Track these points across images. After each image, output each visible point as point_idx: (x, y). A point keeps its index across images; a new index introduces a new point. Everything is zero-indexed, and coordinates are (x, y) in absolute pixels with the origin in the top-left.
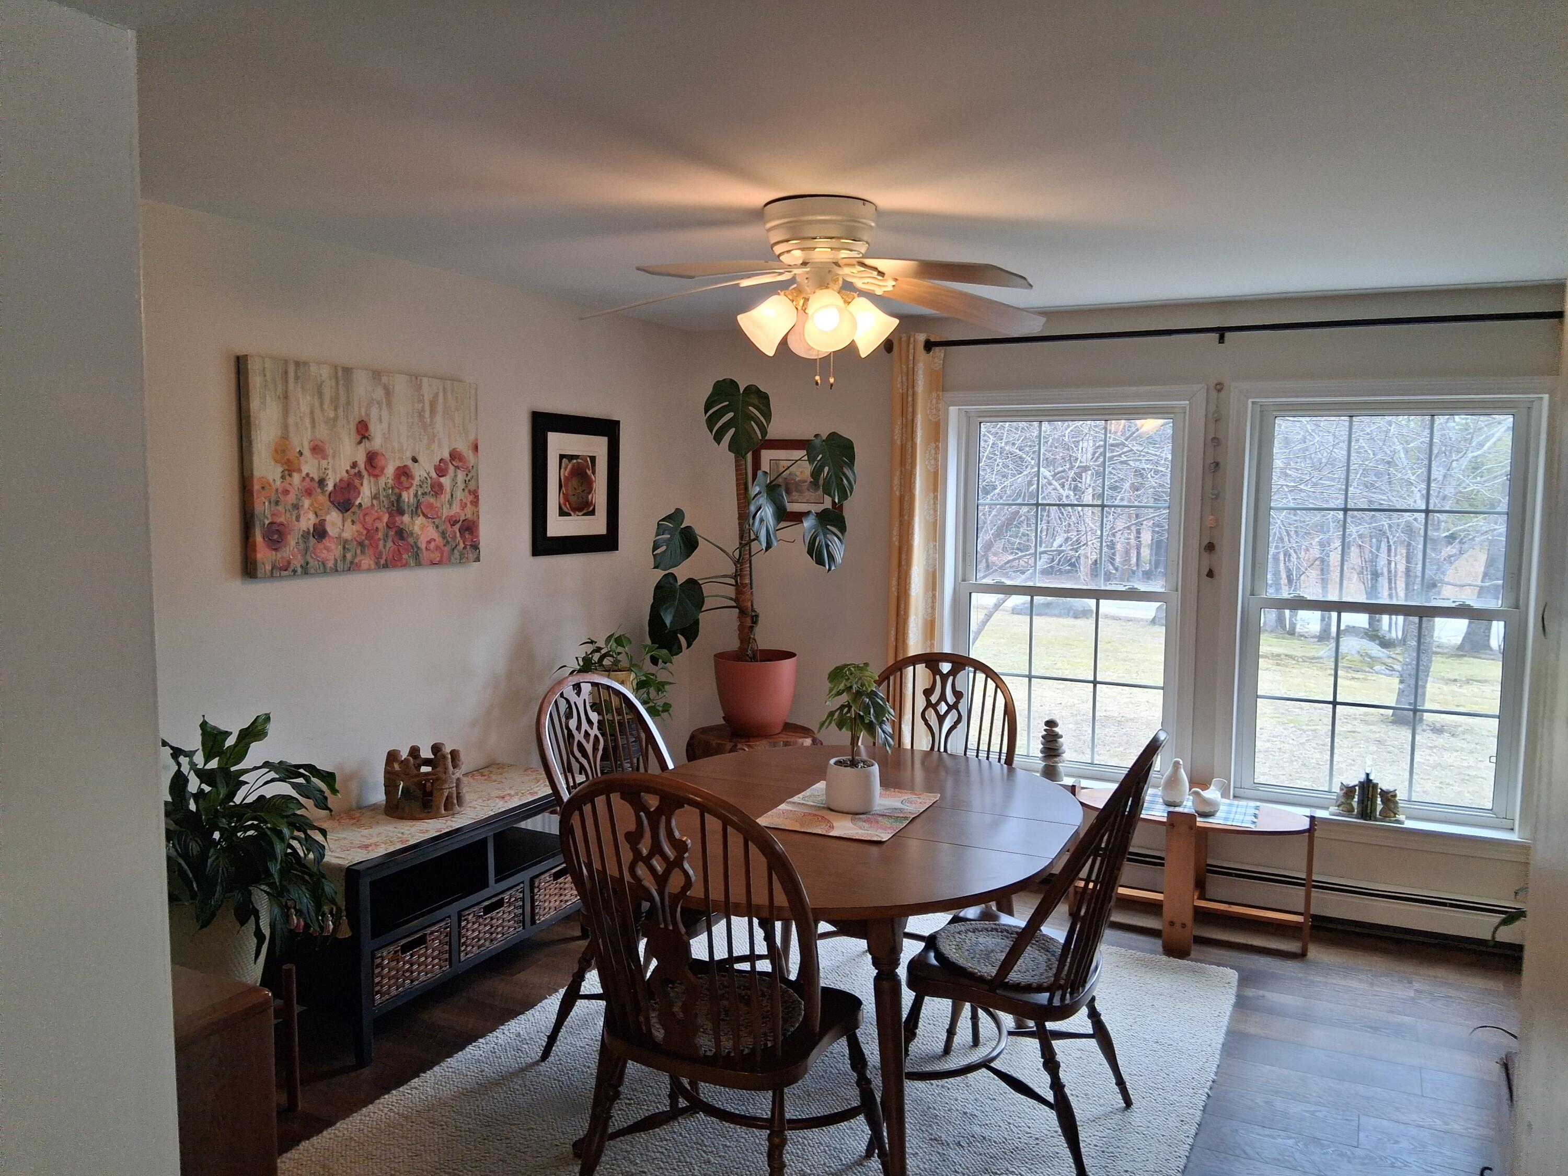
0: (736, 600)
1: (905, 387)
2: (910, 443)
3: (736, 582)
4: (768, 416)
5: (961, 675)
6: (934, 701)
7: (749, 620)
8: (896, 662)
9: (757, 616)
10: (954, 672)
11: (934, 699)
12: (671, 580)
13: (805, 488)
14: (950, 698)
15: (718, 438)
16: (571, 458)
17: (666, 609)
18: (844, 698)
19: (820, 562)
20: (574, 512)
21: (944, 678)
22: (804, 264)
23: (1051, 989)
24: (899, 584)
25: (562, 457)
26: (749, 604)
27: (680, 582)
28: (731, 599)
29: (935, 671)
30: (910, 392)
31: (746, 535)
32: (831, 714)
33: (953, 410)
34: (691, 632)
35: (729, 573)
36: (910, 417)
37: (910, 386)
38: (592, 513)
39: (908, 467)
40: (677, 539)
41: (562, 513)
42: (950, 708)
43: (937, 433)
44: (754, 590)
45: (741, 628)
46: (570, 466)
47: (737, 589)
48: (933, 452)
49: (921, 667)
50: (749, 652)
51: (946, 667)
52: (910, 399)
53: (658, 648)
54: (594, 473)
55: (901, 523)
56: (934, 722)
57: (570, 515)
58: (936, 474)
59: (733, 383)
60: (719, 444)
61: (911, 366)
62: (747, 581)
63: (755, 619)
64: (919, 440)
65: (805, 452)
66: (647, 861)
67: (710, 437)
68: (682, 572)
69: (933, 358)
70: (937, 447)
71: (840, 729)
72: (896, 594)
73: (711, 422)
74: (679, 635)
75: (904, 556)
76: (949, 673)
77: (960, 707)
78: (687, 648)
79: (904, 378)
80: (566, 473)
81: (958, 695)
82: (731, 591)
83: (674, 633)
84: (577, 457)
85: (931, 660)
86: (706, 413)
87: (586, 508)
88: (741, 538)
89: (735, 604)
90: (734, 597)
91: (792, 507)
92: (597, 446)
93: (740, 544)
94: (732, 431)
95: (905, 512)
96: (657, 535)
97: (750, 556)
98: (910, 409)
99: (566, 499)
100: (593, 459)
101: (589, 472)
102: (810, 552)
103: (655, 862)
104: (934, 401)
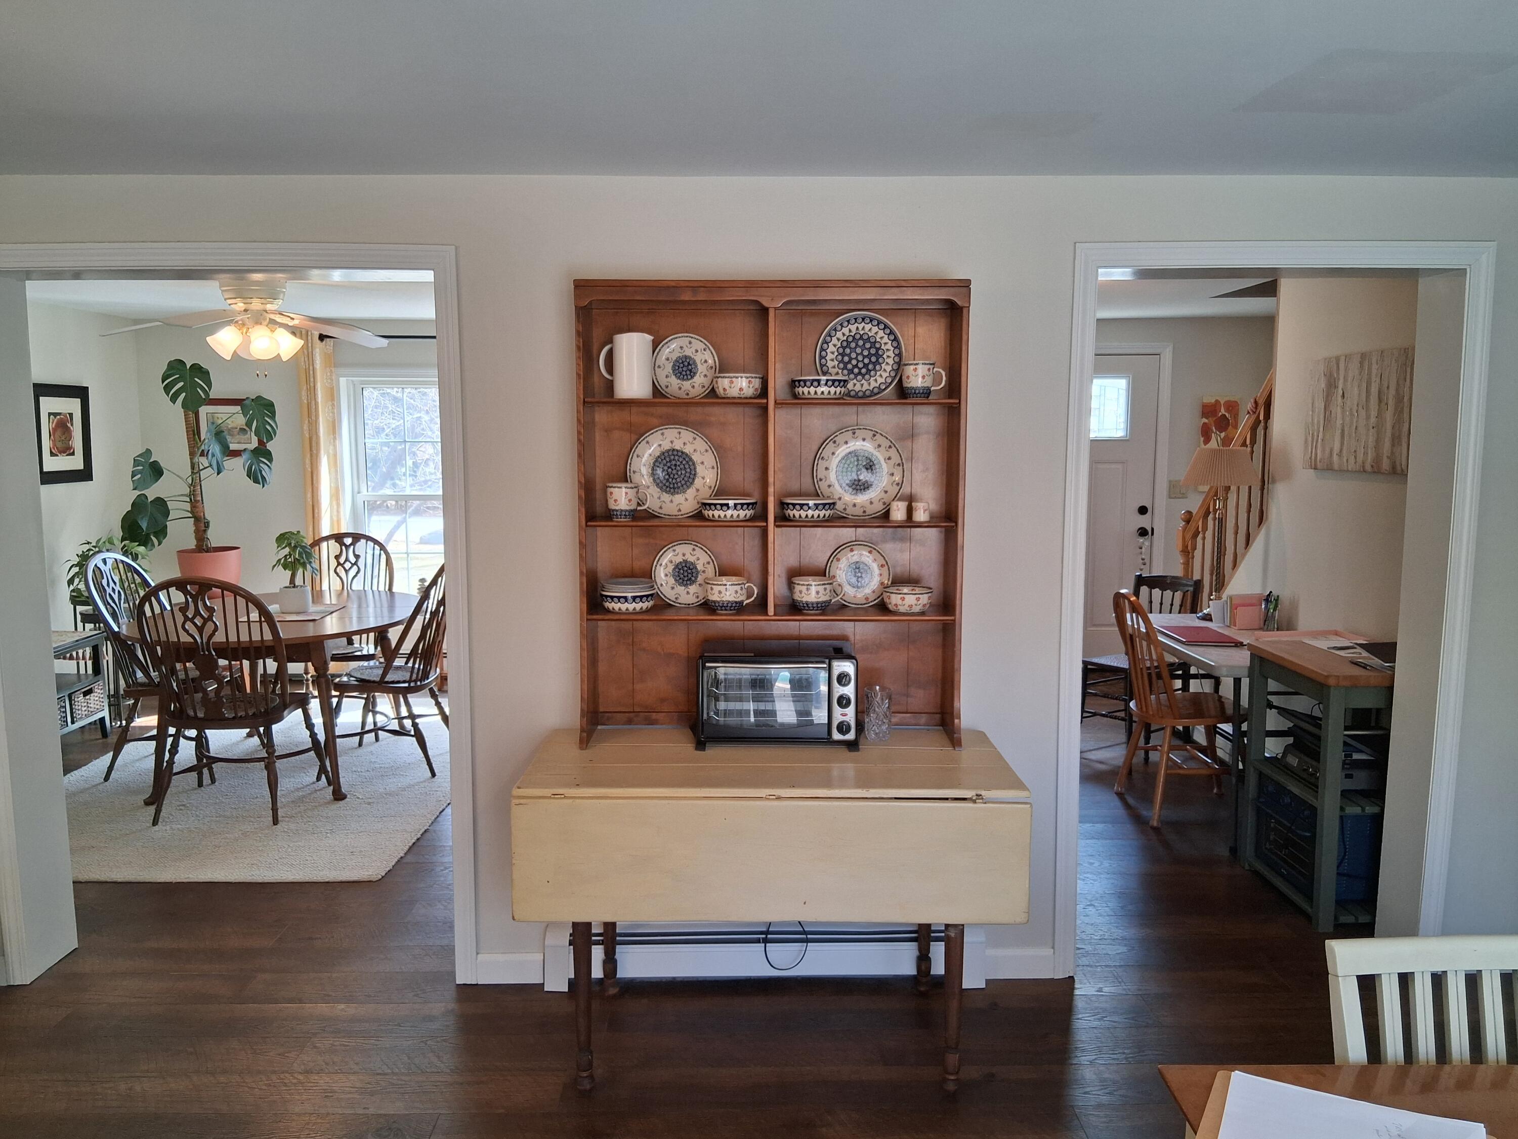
0: (192, 512)
1: (307, 364)
2: (313, 402)
3: (191, 499)
4: (210, 385)
5: (358, 545)
6: (342, 562)
7: (202, 525)
8: (314, 541)
9: (208, 523)
10: (353, 544)
11: (342, 560)
12: (143, 498)
13: (236, 433)
14: (353, 560)
15: (174, 399)
16: (55, 414)
17: (142, 518)
18: (287, 550)
19: (256, 481)
20: (60, 453)
21: (347, 547)
22: (246, 310)
23: (409, 682)
24: (313, 496)
25: (50, 414)
26: (202, 514)
27: (149, 500)
28: (188, 511)
29: (342, 544)
30: (311, 368)
31: (196, 466)
32: (280, 560)
33: (343, 380)
34: (161, 533)
35: (186, 493)
36: (312, 385)
37: (311, 363)
38: (73, 454)
39: (313, 418)
40: (148, 471)
41: (52, 454)
42: (353, 565)
43: (333, 395)
44: (205, 504)
45: (197, 532)
46: (55, 420)
47: (191, 505)
48: (330, 407)
49: (332, 542)
50: (205, 547)
51: (348, 541)
52: (311, 372)
53: (138, 545)
54: (72, 425)
55: (311, 455)
56: (343, 574)
57: (57, 455)
58: (334, 422)
59: (181, 362)
60: (174, 403)
61: (310, 350)
62: (199, 498)
63: (207, 525)
64: (320, 400)
65: (239, 408)
66: (192, 620)
67: (167, 399)
68: (152, 493)
69: (326, 346)
70: (333, 405)
71: (285, 570)
72: (311, 503)
73: (167, 389)
74: (152, 537)
75: (315, 478)
76: (351, 545)
77: (359, 564)
78: (159, 545)
79: (306, 359)
80: (53, 426)
81: (357, 557)
82: (188, 506)
83: (148, 535)
84: (60, 414)
85: (339, 538)
86: (163, 382)
87: (68, 451)
88: (193, 468)
89: (191, 516)
90: (190, 510)
91: (233, 447)
92: (72, 406)
93: (192, 472)
94: (184, 394)
95: (314, 449)
96: (134, 467)
97: (200, 481)
98: (312, 380)
99: (54, 445)
100: (71, 415)
101: (69, 425)
102: (249, 476)
103: (196, 621)
104: (329, 374)
